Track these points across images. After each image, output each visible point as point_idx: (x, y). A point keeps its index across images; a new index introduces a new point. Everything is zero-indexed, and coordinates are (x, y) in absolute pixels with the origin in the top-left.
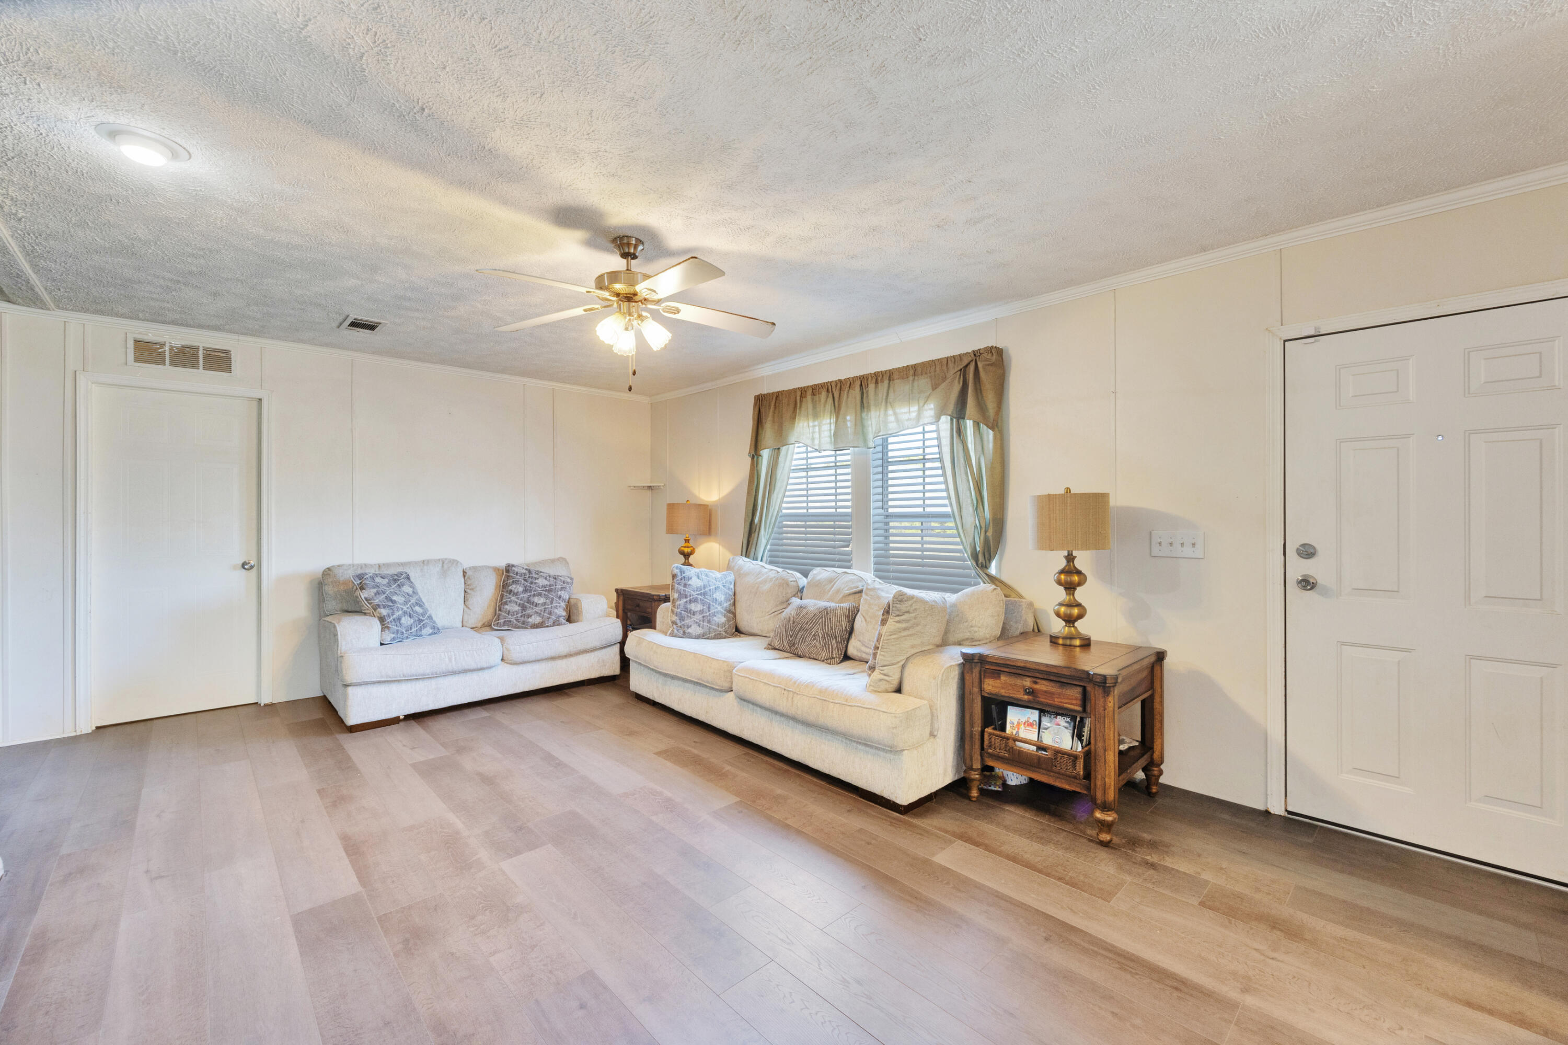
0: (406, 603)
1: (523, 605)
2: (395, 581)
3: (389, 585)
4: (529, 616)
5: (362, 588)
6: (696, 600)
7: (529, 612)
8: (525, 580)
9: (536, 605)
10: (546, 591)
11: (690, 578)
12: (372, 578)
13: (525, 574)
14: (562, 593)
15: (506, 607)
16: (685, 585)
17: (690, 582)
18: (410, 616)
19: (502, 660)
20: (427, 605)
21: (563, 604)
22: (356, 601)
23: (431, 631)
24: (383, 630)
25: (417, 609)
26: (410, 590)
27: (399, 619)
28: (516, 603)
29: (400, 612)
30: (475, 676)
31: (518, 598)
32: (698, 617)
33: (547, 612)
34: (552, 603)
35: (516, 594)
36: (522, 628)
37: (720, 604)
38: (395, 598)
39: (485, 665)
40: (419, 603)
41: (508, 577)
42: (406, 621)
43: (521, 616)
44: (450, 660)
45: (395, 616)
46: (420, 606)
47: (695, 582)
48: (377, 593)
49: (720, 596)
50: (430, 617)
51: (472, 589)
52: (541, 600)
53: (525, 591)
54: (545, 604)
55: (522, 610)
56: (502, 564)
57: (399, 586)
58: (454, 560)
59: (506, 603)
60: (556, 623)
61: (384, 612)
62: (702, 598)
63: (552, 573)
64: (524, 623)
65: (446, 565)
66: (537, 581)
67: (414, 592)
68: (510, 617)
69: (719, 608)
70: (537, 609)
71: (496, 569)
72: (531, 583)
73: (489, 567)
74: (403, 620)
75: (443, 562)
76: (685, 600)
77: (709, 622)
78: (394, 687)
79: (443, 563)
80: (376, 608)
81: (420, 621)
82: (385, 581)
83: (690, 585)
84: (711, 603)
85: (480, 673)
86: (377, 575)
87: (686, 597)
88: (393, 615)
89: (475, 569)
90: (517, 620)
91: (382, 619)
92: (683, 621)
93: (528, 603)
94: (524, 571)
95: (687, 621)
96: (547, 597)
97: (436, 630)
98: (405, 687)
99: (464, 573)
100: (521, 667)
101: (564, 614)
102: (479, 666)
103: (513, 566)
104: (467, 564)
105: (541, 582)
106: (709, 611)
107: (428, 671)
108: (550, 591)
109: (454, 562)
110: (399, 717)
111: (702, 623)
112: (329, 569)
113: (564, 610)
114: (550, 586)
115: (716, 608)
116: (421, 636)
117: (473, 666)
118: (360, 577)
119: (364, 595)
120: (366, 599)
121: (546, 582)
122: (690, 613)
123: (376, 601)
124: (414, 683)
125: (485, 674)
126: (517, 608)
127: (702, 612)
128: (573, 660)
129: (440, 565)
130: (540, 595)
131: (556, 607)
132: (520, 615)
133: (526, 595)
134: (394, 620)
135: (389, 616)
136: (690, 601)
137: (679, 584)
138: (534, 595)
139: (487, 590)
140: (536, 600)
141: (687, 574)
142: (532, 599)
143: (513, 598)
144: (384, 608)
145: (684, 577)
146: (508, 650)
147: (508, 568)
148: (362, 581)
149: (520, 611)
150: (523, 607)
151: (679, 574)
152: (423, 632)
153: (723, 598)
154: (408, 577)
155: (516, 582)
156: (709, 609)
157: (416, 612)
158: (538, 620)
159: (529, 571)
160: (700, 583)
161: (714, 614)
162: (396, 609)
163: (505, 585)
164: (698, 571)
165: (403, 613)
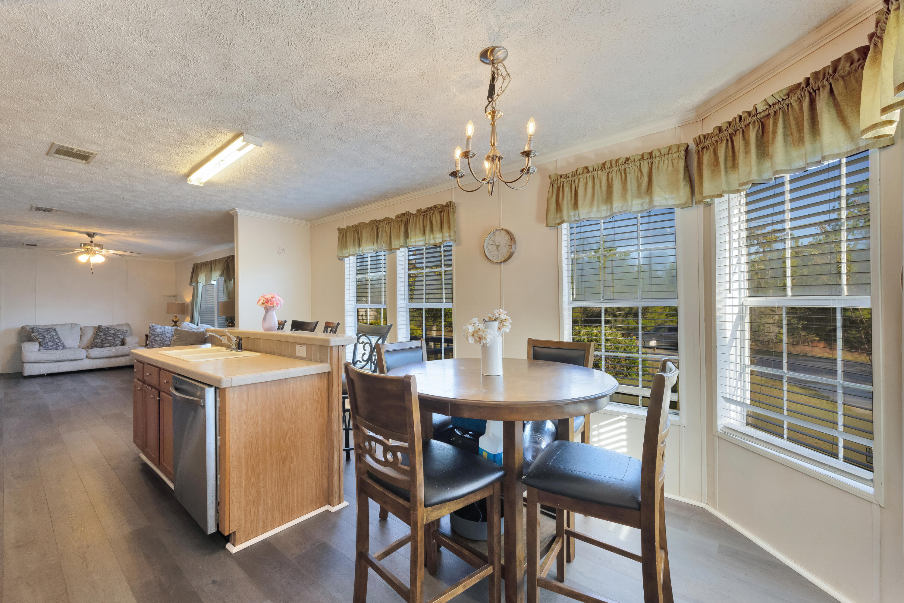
0: (51, 338)
2: (48, 330)
3: (45, 332)
4: (105, 344)
5: (33, 333)
6: (158, 336)
7: (104, 342)
8: (104, 331)
9: (108, 340)
10: (113, 335)
12: (38, 329)
14: (120, 336)
15: (96, 340)
16: (154, 332)
18: (52, 342)
19: (87, 357)
20: (62, 339)
21: (120, 340)
22: (31, 337)
23: (62, 348)
24: (40, 346)
25: (56, 340)
26: (54, 334)
27: (47, 343)
28: (99, 339)
30: (75, 362)
32: (158, 342)
33: (112, 342)
34: (115, 339)
35: (100, 336)
37: (169, 338)
39: (78, 358)
40: (59, 338)
41: (98, 330)
42: (50, 344)
43: (101, 343)
44: (64, 356)
46: (58, 339)
47: (158, 330)
48: (39, 334)
49: (169, 335)
50: (63, 344)
51: (84, 334)
52: (111, 338)
53: (104, 335)
54: (111, 339)
56: (97, 325)
57: (49, 332)
59: (96, 339)
60: (115, 346)
61: (41, 340)
63: (118, 329)
64: (103, 346)
65: (73, 326)
66: (110, 332)
67: (56, 335)
68: (96, 344)
69: (168, 339)
71: (95, 328)
72: (107, 332)
73: (93, 326)
74: (49, 343)
75: (72, 324)
77: (163, 344)
78: (41, 364)
80: (37, 339)
81: (57, 344)
82: (43, 331)
83: (156, 331)
85: (77, 361)
87: (154, 335)
88: (45, 342)
89: (85, 327)
90: (99, 345)
91: (39, 343)
92: (152, 343)
94: (105, 328)
95: (154, 343)
96: (113, 337)
97: (64, 348)
98: (46, 364)
99: (81, 329)
100: (95, 360)
101: (120, 343)
102: (76, 358)
103: (101, 326)
104: (82, 326)
105: (112, 332)
107: (55, 359)
108: (115, 335)
109: (78, 325)
110: (44, 374)
112: (24, 327)
114: (116, 333)
116: (57, 349)
117: (73, 358)
118: (32, 329)
119: (33, 335)
120: (34, 336)
121: (114, 332)
122: (155, 341)
123: (38, 337)
124: (49, 363)
125: (80, 362)
126: (100, 341)
127: (160, 340)
128: (118, 358)
129: (70, 326)
130: (110, 336)
131: (116, 341)
135: (42, 342)
136: (156, 337)
137: (152, 331)
138: (108, 336)
139: (89, 335)
140: (108, 338)
141: (156, 328)
143: (98, 337)
145: (154, 329)
146: (89, 354)
147: (99, 327)
148: (33, 330)
150: (102, 341)
151: (152, 328)
152: (58, 348)
153: (171, 336)
154: (55, 330)
155: (101, 332)
156: (163, 339)
157: (56, 341)
158: (108, 345)
159: (108, 328)
160: (160, 330)
161: (165, 341)
162: (47, 340)
163: (97, 333)
164: (161, 326)
165: (50, 341)
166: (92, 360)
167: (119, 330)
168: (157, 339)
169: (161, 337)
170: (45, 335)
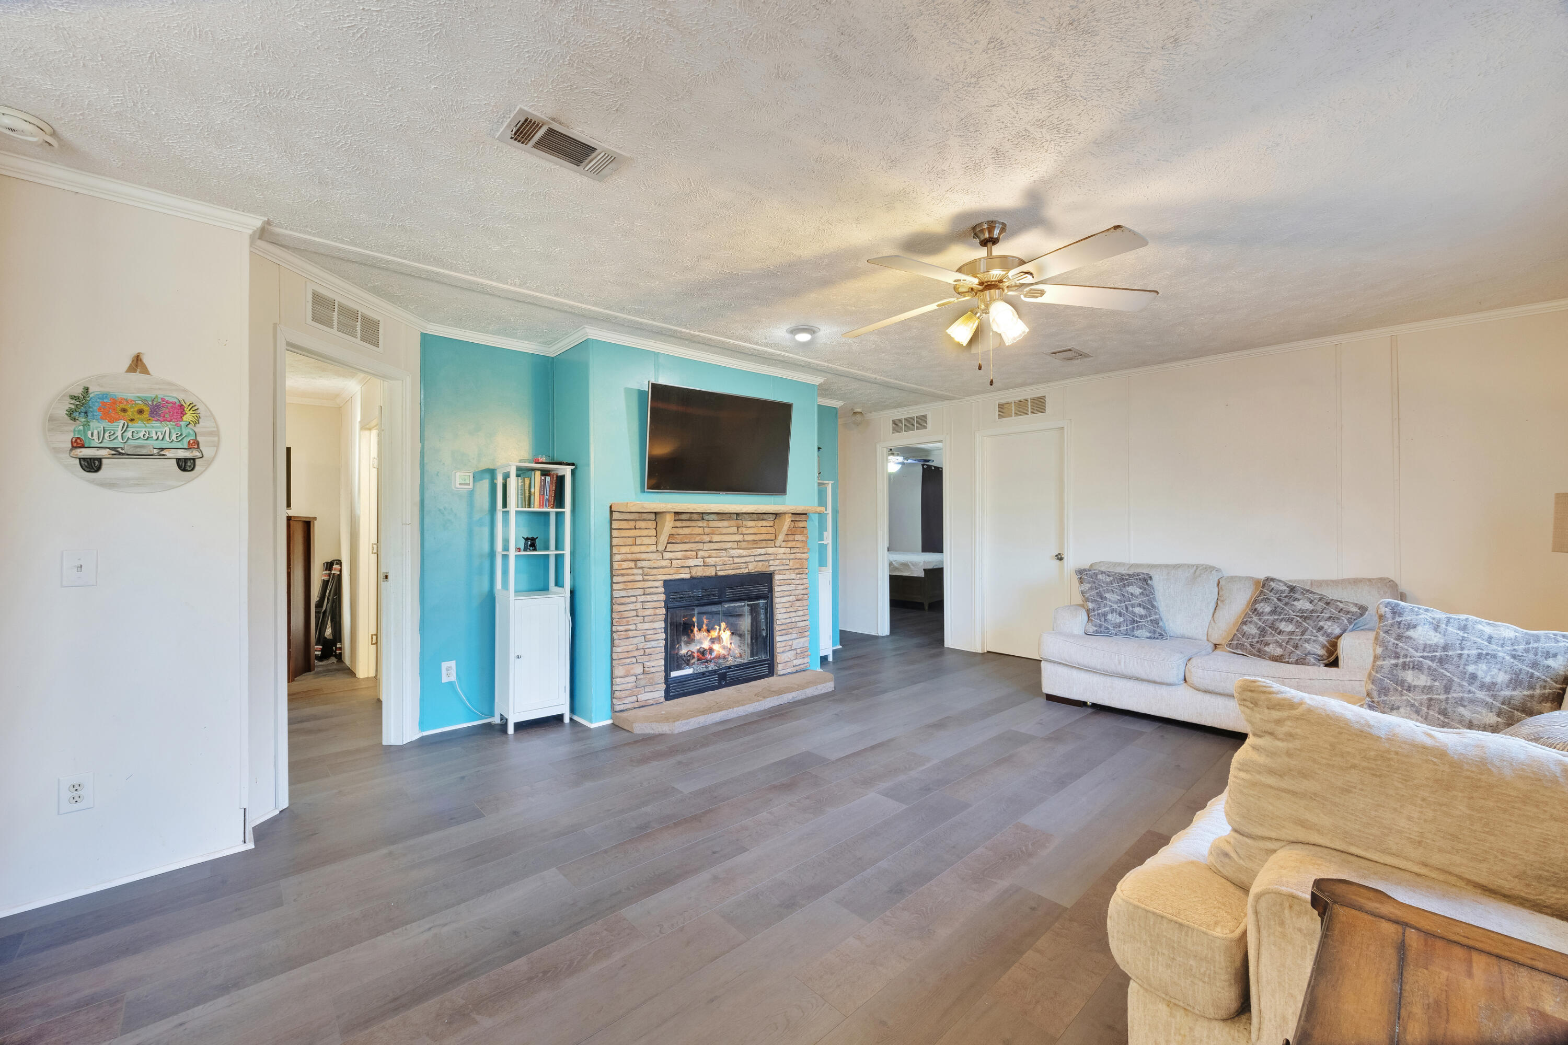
1: (1264, 628)
4: (1267, 644)
6: (1418, 667)
7: (1268, 638)
8: (1279, 599)
9: (1280, 632)
10: (1301, 617)
11: (1411, 626)
13: (1282, 592)
15: (1245, 628)
16: (1399, 637)
17: (1411, 633)
19: (1185, 681)
21: (1322, 639)
23: (1149, 635)
24: (1088, 621)
25: (1140, 610)
26: (1140, 592)
27: (1105, 615)
28: (1256, 624)
29: (1107, 609)
31: (1260, 620)
33: (1292, 643)
34: (1303, 633)
35: (1260, 614)
36: (1260, 657)
37: (1490, 687)
38: (1107, 595)
40: (1150, 605)
41: (1263, 592)
42: (1113, 618)
43: (1258, 642)
45: (1100, 611)
46: (1147, 607)
47: (1423, 634)
50: (1157, 621)
51: (1222, 601)
52: (1290, 628)
53: (1273, 612)
54: (1294, 634)
55: (1260, 635)
56: (1262, 576)
57: (1124, 586)
58: (1210, 567)
59: (1247, 624)
60: (1300, 662)
61: (1092, 606)
62: (1434, 665)
63: (1330, 596)
64: (1259, 651)
65: (1199, 571)
66: (1296, 603)
67: (1145, 594)
68: (1244, 639)
70: (1279, 638)
71: (1257, 582)
72: (1286, 604)
73: (1251, 578)
74: (1110, 617)
75: (1197, 566)
76: (1393, 661)
78: (1075, 673)
79: (1197, 569)
81: (1133, 621)
82: (1108, 579)
83: (1410, 638)
84: (1455, 679)
86: (1102, 573)
87: (1395, 655)
88: (1098, 610)
89: (1232, 579)
90: (1251, 645)
91: (1090, 612)
92: (1386, 695)
93: (1270, 627)
94: (1284, 588)
95: (1393, 698)
96: (1299, 625)
99: (1221, 582)
101: (1322, 652)
103: (1273, 580)
104: (1225, 573)
105: (1303, 604)
106: (1447, 692)
108: (1305, 618)
109: (1209, 569)
110: (1086, 703)
111: (1424, 709)
112: (1092, 565)
113: (1324, 647)
114: (1312, 612)
115: (1470, 692)
116: (1133, 636)
118: (1084, 572)
119: (1080, 588)
120: (1083, 592)
121: (1309, 606)
122: (1402, 686)
123: (1089, 595)
126: (1254, 631)
127: (1428, 689)
129: (1192, 571)
130: (1290, 620)
131: (1307, 641)
132: (1256, 640)
133: (1271, 618)
134: (1099, 614)
135: (1094, 610)
136: (1405, 666)
137: (1387, 632)
138: (1282, 620)
139: (1236, 606)
140: (1282, 626)
141: (1407, 618)
142: (1277, 624)
143: (1255, 619)
144: (1092, 602)
145: (1399, 623)
146: (1190, 671)
147: (1269, 581)
148: (1083, 575)
149: (1257, 636)
150: (1263, 632)
151: (1389, 615)
152: (1137, 633)
153: (1502, 678)
154: (1145, 580)
155: (1266, 600)
156: (1447, 689)
157: (1133, 613)
158: (1278, 651)
159: (1292, 589)
160: (1435, 639)
161: (1460, 702)
162: (1105, 606)
163: (1255, 602)
164: (1440, 615)
165: (1113, 611)
166: (1200, 696)
167: (1328, 604)
168: (1410, 676)
169: (1432, 672)
170: (1108, 591)
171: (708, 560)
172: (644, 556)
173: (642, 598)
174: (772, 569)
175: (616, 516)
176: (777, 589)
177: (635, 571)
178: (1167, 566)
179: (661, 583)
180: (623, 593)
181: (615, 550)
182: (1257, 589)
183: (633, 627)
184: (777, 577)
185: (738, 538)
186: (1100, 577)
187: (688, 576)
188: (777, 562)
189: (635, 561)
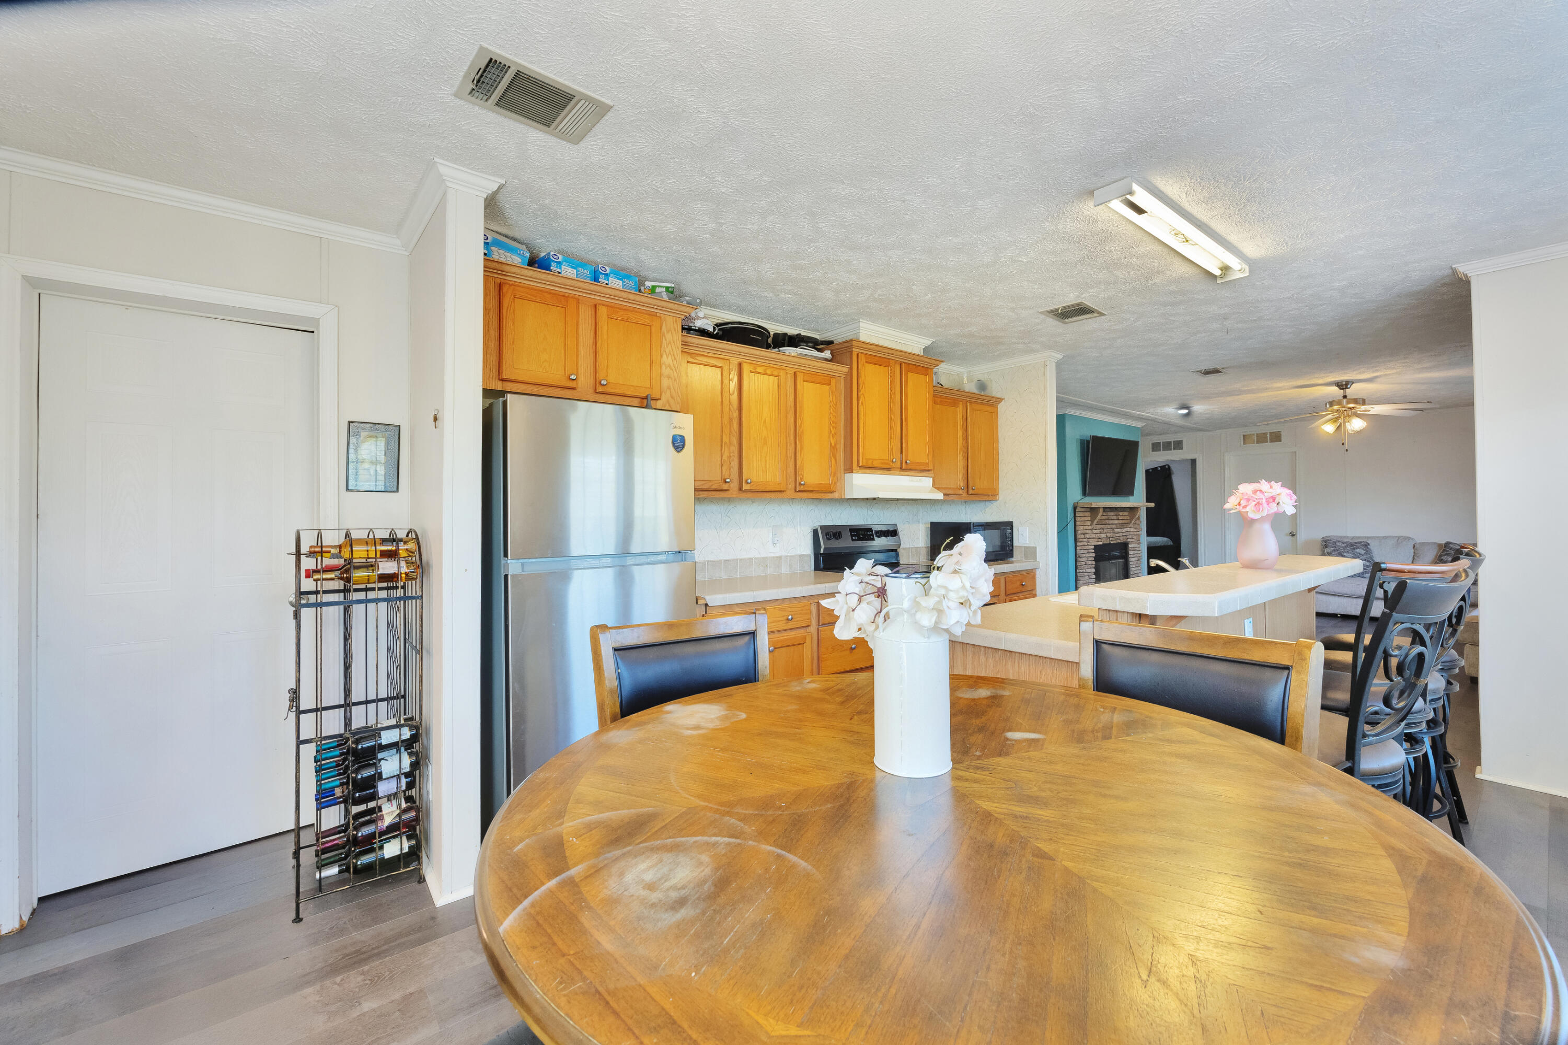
3: (1346, 547)
5: (1326, 547)
26: (1363, 552)
38: (1345, 554)
41: (1444, 550)
51: (1418, 557)
56: (1443, 542)
58: (1408, 537)
65: (1400, 540)
71: (1440, 545)
73: (1435, 543)
75: (1399, 538)
78: (1331, 598)
82: (1343, 545)
86: (1339, 541)
89: (1423, 544)
98: (1337, 599)
99: (1414, 546)
103: (1451, 543)
104: (1418, 541)
107: (1349, 593)
110: (1337, 614)
112: (1323, 538)
124: (1343, 598)
129: (1393, 539)
139: (1428, 558)
147: (1447, 544)
148: (1327, 543)
154: (1366, 545)
155: (1447, 554)
163: (1441, 556)
170: (1345, 552)
171: (1108, 534)
172: (1088, 531)
173: (1087, 555)
174: (1129, 540)
175: (1078, 510)
176: (1130, 553)
177: (1085, 540)
178: (1378, 537)
179: (1093, 547)
180: (1081, 552)
181: (1077, 528)
182: (1440, 549)
183: (1084, 571)
184: (1130, 546)
185: (1116, 522)
186: (1338, 544)
187: (1101, 543)
188: (1130, 537)
189: (1084, 534)
